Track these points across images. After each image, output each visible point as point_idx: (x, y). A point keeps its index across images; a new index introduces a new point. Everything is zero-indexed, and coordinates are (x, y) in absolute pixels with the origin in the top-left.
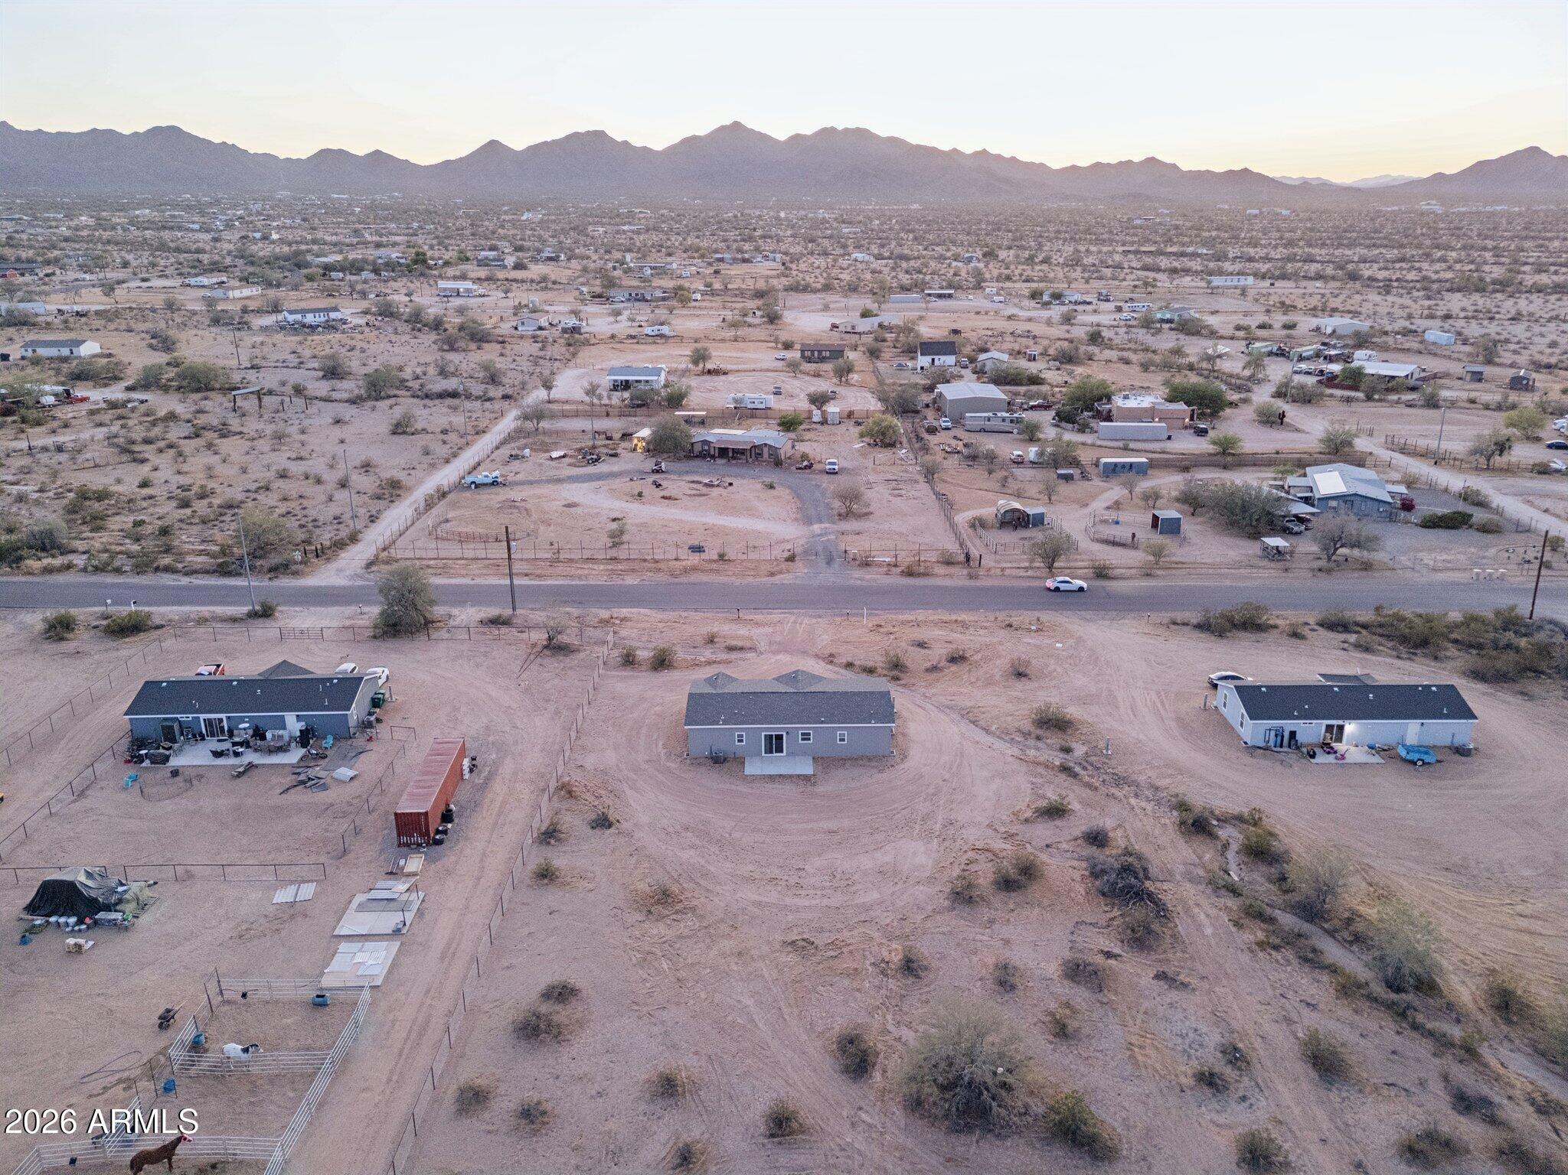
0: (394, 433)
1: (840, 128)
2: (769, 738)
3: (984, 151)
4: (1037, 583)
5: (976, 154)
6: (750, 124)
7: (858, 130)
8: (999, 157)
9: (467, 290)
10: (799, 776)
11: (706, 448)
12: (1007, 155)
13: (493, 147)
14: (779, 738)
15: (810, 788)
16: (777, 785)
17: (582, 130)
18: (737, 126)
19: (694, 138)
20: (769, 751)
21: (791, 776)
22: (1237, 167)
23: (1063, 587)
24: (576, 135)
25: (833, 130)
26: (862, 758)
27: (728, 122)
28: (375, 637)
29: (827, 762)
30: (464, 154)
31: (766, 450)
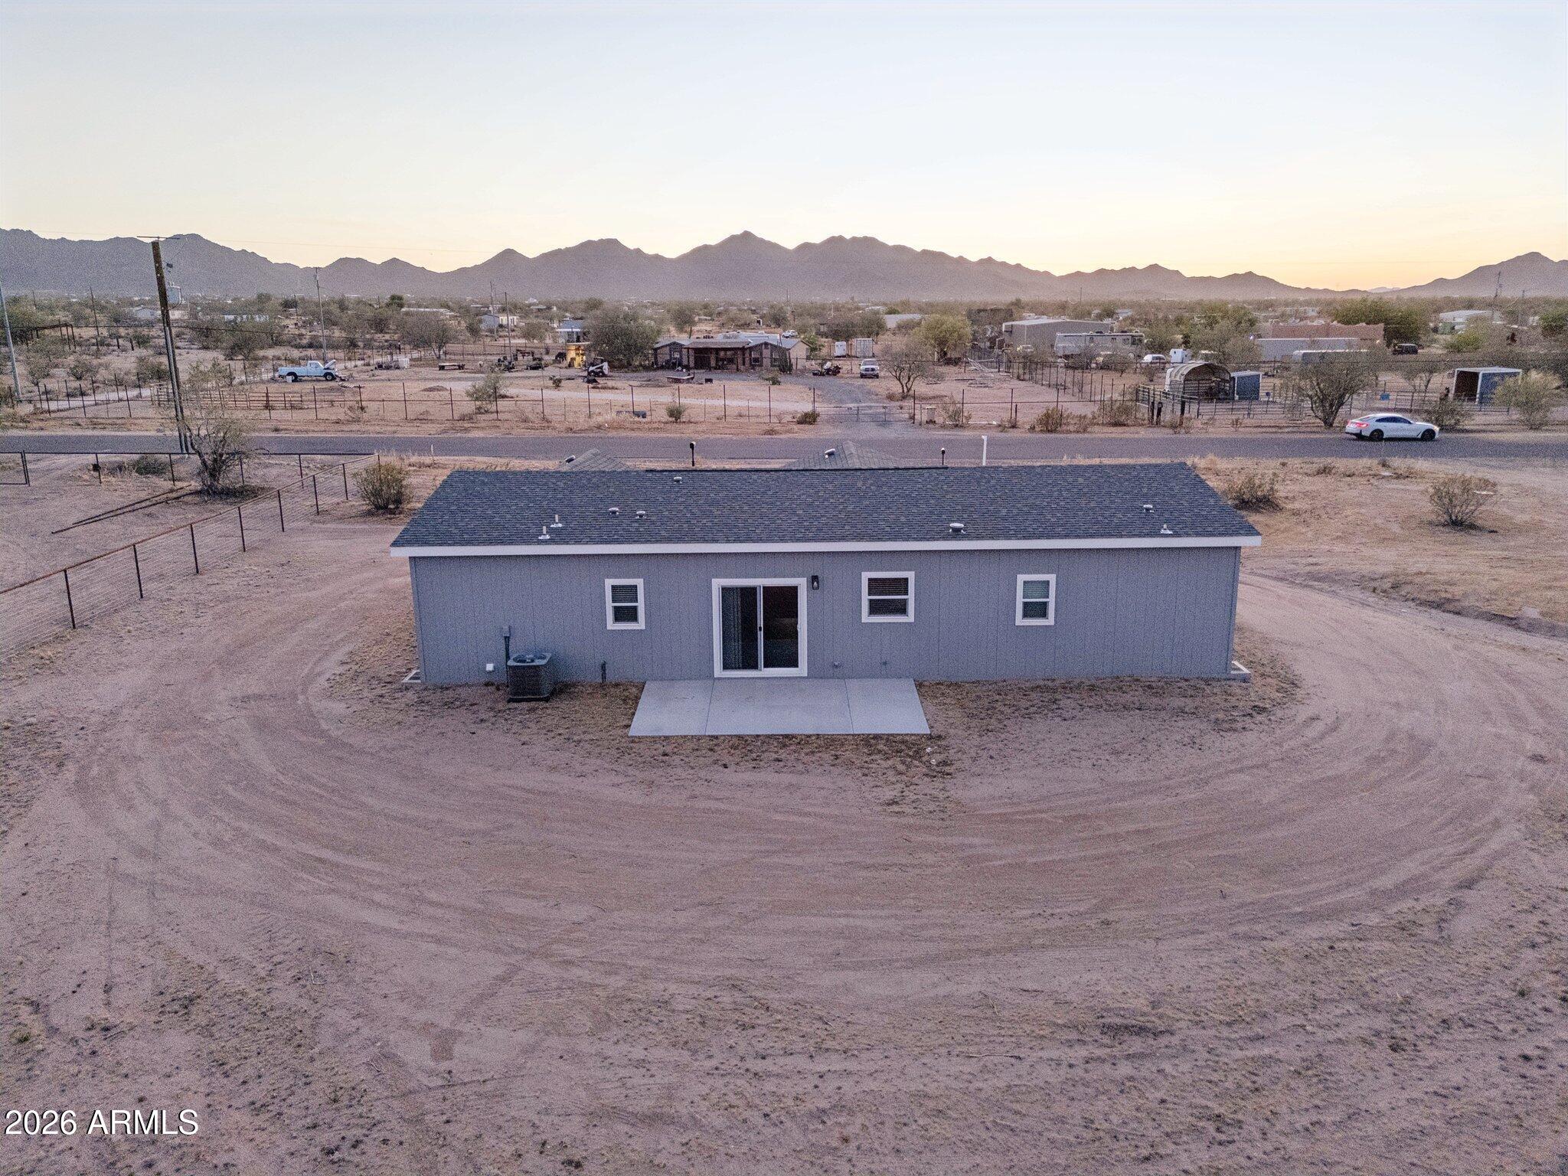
1: (848, 236)
2: (740, 601)
3: (990, 259)
5: (982, 262)
6: (759, 233)
7: (866, 239)
8: (1004, 264)
10: (870, 742)
11: (677, 355)
12: (1012, 262)
13: (508, 255)
14: (783, 601)
15: (926, 786)
16: (768, 776)
17: (595, 238)
18: (747, 235)
19: (706, 247)
20: (741, 655)
21: (831, 742)
22: (1241, 271)
23: (1389, 429)
24: (589, 243)
25: (841, 239)
26: (1118, 683)
27: (738, 232)
29: (978, 695)
30: (480, 260)
31: (766, 353)
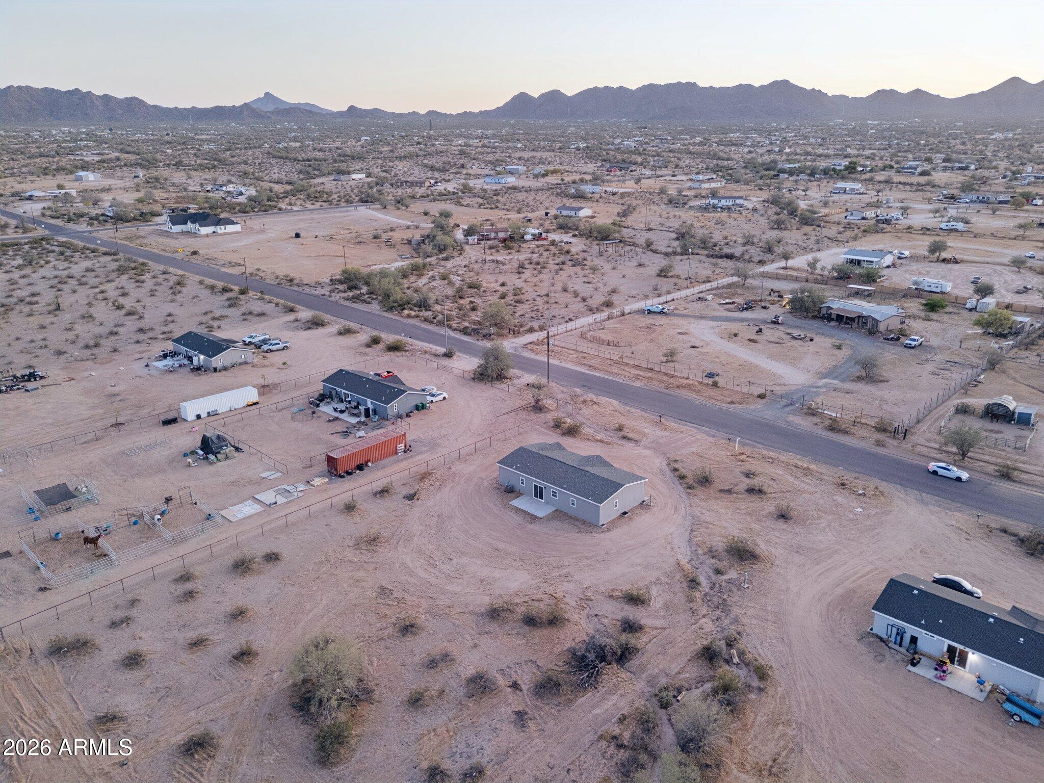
0: (659, 275)
2: (536, 487)
4: (921, 462)
9: (852, 189)
15: (525, 524)
20: (536, 495)
23: (941, 472)
28: (473, 379)
29: (559, 515)
31: (870, 320)
